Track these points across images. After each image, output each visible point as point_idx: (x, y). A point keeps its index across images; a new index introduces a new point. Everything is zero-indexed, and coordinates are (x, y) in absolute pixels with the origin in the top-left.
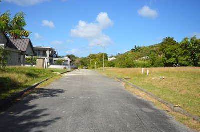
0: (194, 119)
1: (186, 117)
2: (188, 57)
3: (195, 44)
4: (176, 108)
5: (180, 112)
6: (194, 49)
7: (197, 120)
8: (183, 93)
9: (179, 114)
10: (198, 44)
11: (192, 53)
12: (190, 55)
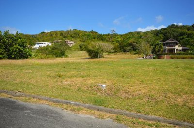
0: (34, 98)
1: (27, 98)
2: (2, 50)
3: (8, 38)
4: (18, 94)
5: (22, 96)
6: (8, 43)
7: (36, 98)
8: (17, 82)
9: (21, 97)
10: (11, 38)
11: (6, 47)
12: (4, 49)
